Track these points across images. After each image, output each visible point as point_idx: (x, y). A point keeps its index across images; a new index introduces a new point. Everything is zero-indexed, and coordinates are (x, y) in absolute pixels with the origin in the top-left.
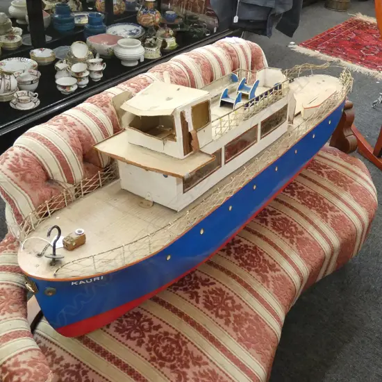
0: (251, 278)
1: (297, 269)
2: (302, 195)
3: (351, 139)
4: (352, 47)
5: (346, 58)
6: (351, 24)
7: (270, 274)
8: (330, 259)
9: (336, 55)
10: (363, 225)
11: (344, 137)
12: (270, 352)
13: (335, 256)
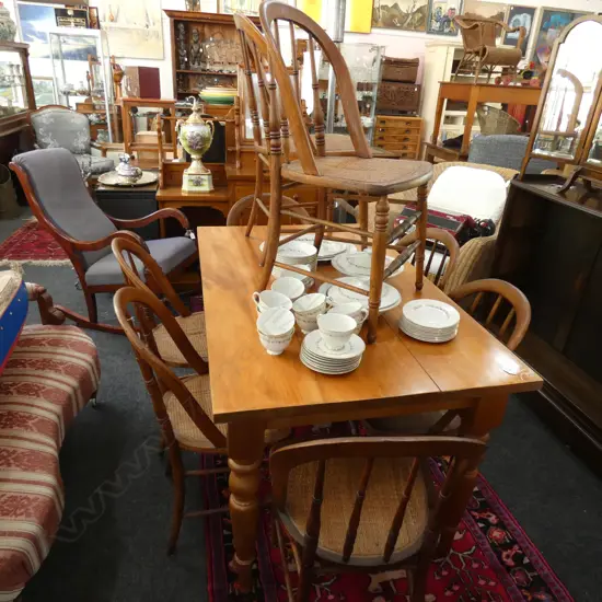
0: (16, 431)
1: (50, 411)
2: (33, 365)
3: (57, 313)
4: (38, 247)
5: (36, 258)
6: (29, 228)
7: (30, 423)
8: (76, 395)
9: (25, 257)
10: (90, 364)
11: (51, 314)
12: (52, 466)
13: (79, 392)
